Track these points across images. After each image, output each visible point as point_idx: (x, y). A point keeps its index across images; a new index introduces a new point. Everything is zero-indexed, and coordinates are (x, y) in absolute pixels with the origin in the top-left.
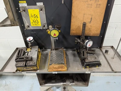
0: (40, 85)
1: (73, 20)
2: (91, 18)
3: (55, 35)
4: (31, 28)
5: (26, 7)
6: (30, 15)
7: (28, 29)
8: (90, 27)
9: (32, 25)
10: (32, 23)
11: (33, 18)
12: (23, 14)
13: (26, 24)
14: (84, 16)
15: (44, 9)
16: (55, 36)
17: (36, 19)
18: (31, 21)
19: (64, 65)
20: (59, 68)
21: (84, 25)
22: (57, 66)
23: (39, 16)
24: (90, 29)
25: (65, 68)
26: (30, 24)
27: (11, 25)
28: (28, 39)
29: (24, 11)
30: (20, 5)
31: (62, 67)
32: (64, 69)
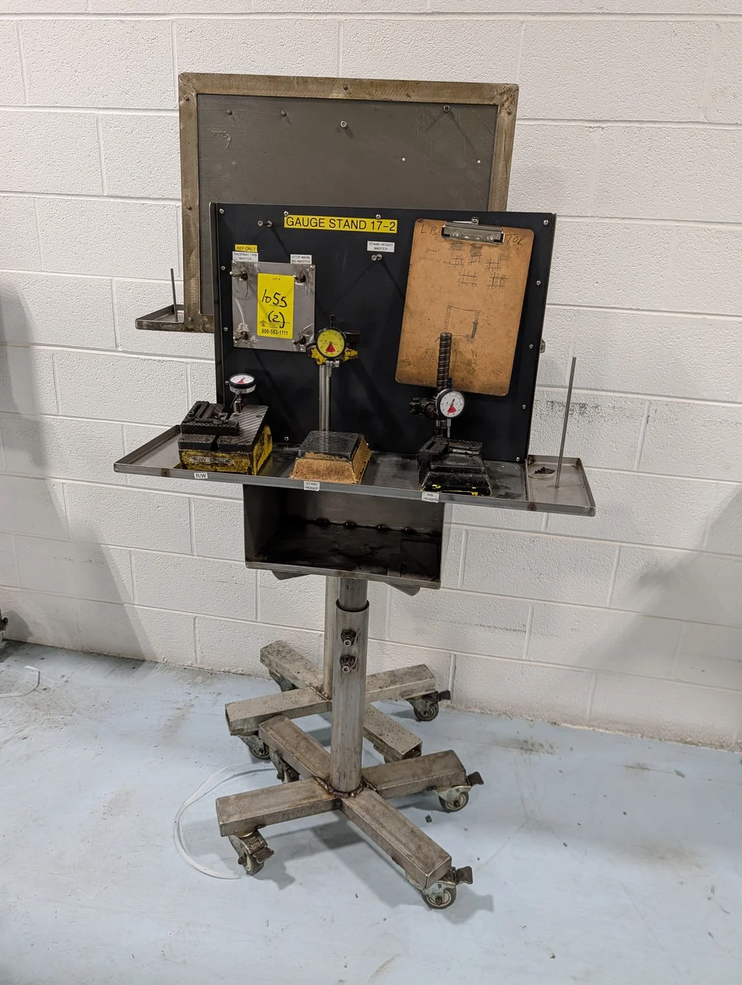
0: (247, 559)
1: (408, 324)
2: (476, 324)
3: (330, 349)
4: (255, 343)
5: (252, 265)
6: (260, 296)
7: (243, 344)
8: (469, 356)
9: (260, 333)
10: (263, 323)
11: (268, 307)
12: (238, 285)
13: (241, 327)
14: (448, 315)
15: (312, 277)
16: (329, 354)
17: (277, 310)
18: (261, 316)
19: (348, 465)
20: (330, 472)
21: (446, 342)
22: (322, 464)
23: (290, 300)
24: (469, 363)
25: (349, 477)
26: (253, 327)
27: (186, 328)
28: (236, 380)
29: (245, 277)
30: (237, 257)
31: (340, 473)
32: (347, 482)
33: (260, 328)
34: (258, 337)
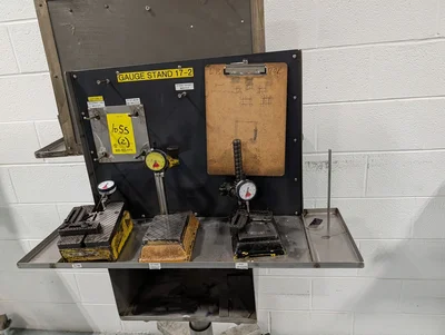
1: (211, 136)
2: (256, 131)
3: (156, 165)
4: (112, 159)
5: (102, 109)
6: (110, 128)
7: (105, 160)
8: (254, 152)
9: (114, 152)
10: (115, 145)
11: (117, 135)
12: (95, 124)
13: (101, 150)
15: (142, 113)
16: (156, 169)
17: (124, 136)
18: (113, 142)
19: (179, 246)
20: (166, 253)
21: (237, 146)
22: (161, 248)
23: (130, 128)
24: (255, 157)
25: (182, 254)
26: (109, 148)
27: (66, 154)
28: (101, 186)
29: (98, 117)
30: (91, 106)
31: (175, 253)
32: (181, 258)
33: (114, 149)
34: (114, 155)
